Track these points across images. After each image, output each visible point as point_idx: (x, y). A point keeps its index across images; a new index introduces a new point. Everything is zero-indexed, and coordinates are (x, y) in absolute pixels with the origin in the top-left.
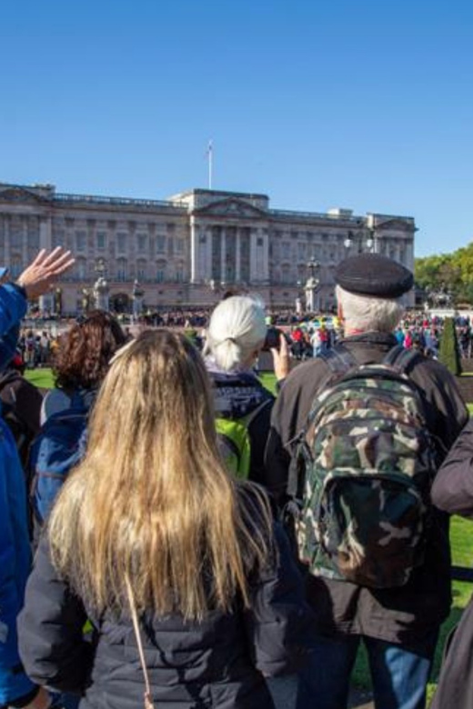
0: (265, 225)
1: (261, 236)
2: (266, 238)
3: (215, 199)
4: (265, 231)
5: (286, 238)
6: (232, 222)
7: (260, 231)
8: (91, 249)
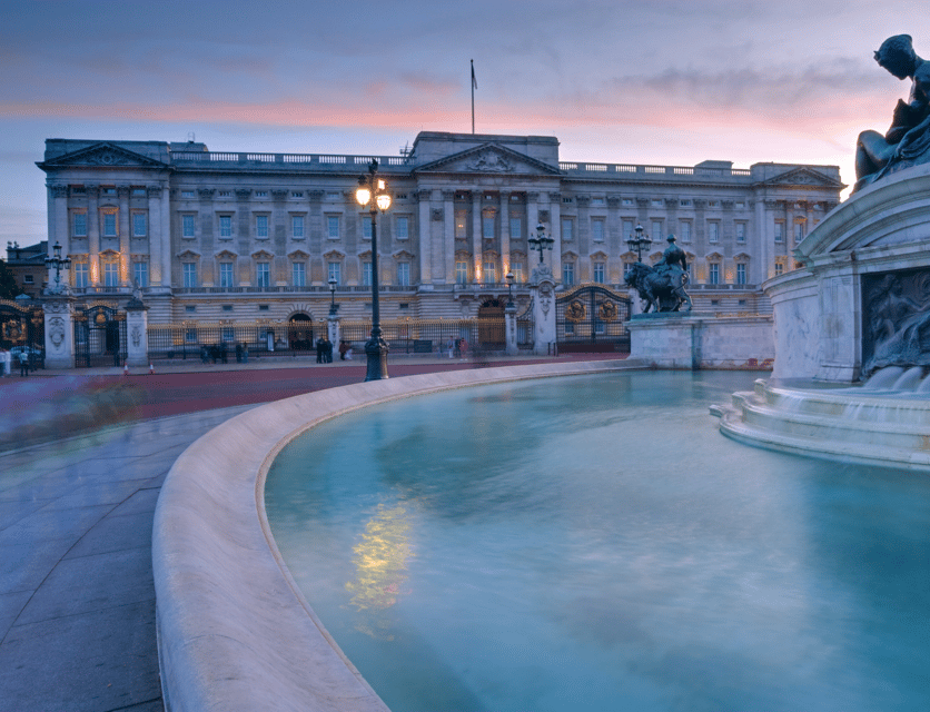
0: (554, 187)
1: (544, 207)
2: (555, 211)
3: (458, 148)
4: (554, 197)
5: (598, 208)
6: (489, 184)
7: (544, 198)
8: (244, 239)
